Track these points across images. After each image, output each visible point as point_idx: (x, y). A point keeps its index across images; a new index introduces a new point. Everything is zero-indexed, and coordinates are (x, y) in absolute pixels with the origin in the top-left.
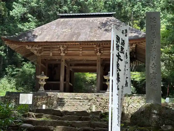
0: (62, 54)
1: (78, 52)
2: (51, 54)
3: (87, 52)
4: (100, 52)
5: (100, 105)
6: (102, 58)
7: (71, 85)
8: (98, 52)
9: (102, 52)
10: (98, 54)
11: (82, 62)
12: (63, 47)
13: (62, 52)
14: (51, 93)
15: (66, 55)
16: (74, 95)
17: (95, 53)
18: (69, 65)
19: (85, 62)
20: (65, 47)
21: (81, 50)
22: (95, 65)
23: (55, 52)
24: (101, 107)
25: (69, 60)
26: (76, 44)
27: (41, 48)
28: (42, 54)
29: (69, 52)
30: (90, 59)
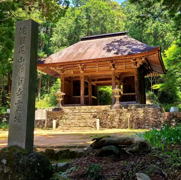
0: (82, 72)
1: (95, 68)
2: (72, 73)
3: (102, 68)
4: (114, 67)
5: (107, 118)
6: (119, 73)
7: (95, 98)
8: (112, 67)
9: (116, 67)
10: (113, 69)
11: (101, 77)
12: (81, 65)
13: (81, 70)
14: (70, 107)
15: (85, 72)
16: (90, 108)
17: (110, 69)
18: (91, 80)
19: (104, 77)
20: (83, 65)
21: (98, 66)
22: (110, 79)
23: (76, 70)
24: (108, 119)
25: (90, 76)
26: (90, 62)
27: (62, 68)
28: (65, 73)
29: (87, 69)
30: (108, 74)
